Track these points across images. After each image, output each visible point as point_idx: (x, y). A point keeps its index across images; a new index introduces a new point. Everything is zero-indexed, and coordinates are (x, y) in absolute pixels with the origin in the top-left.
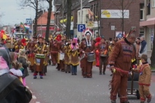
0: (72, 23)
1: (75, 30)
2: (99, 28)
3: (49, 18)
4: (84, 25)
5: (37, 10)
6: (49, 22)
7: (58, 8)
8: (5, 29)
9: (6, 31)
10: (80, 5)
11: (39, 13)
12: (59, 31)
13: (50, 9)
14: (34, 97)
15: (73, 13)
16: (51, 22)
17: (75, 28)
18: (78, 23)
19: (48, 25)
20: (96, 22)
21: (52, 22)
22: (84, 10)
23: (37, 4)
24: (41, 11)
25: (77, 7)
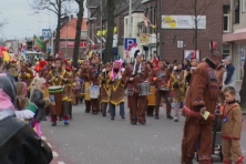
0: (115, 37)
1: (120, 47)
2: (158, 44)
3: (79, 29)
4: (135, 40)
5: (59, 15)
6: (78, 34)
7: (94, 12)
8: (9, 45)
9: (11, 48)
10: (128, 8)
11: (63, 21)
12: (95, 48)
13: (80, 14)
14: (55, 154)
15: (117, 20)
16: (82, 34)
17: (120, 43)
18: (125, 37)
19: (78, 40)
20: (154, 35)
21: (84, 35)
22: (135, 15)
23: (60, 6)
24: (67, 18)
25: (124, 11)
